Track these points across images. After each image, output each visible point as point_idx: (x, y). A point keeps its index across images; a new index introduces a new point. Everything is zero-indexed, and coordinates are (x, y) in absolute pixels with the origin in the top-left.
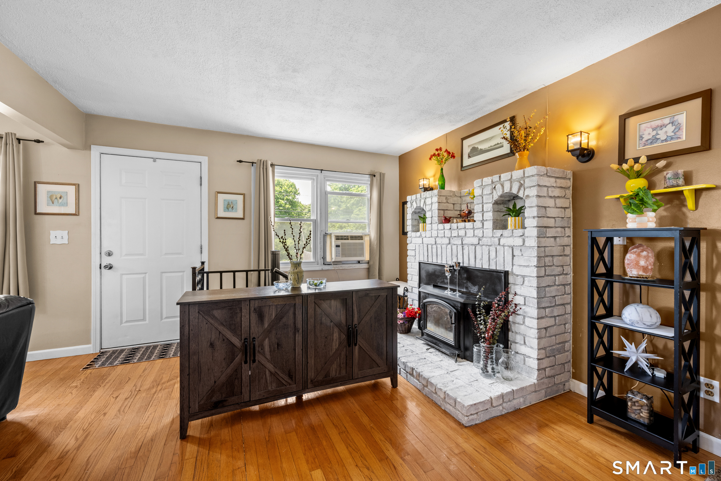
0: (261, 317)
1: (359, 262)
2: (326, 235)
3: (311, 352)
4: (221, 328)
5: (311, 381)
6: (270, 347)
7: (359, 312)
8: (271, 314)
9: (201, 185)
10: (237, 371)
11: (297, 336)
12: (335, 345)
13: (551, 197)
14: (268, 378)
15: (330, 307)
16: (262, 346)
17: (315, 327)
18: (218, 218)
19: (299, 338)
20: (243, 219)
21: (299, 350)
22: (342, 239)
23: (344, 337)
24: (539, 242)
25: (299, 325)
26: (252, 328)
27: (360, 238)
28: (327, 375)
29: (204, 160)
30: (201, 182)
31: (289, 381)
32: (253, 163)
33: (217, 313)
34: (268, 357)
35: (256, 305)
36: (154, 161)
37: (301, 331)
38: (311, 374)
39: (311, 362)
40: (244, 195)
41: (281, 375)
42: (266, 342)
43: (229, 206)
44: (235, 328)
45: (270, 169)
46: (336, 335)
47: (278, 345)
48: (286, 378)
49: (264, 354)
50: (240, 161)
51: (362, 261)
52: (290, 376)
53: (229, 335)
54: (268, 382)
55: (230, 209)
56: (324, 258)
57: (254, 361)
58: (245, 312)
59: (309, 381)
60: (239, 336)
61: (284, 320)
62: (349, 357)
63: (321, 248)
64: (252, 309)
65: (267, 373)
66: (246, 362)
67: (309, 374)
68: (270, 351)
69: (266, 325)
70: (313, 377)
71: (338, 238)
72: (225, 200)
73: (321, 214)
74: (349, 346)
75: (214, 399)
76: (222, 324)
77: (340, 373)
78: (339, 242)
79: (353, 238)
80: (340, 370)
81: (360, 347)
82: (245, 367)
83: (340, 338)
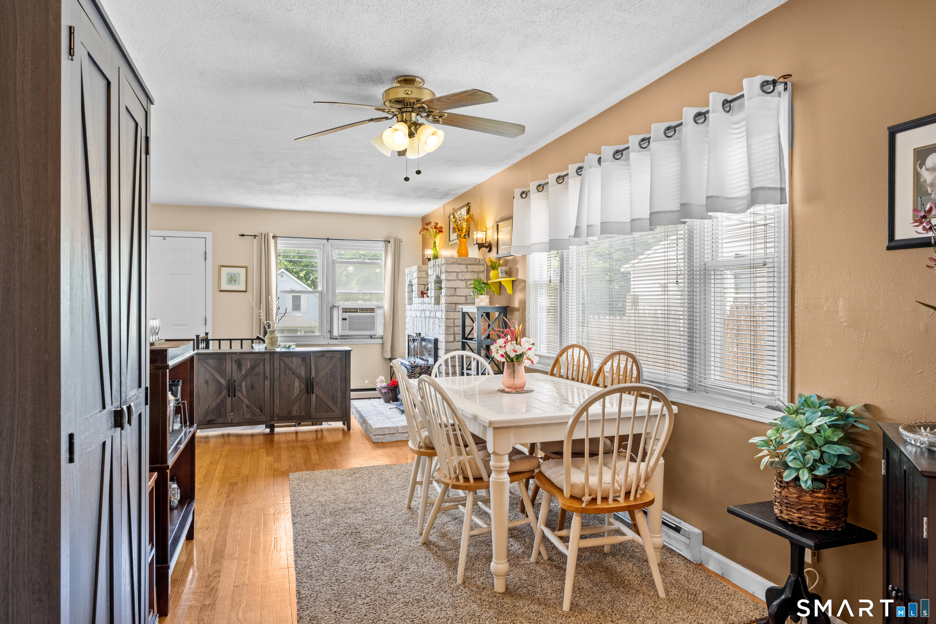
0: (240, 366)
1: (371, 337)
2: (333, 307)
3: (277, 395)
4: (212, 371)
5: (277, 415)
6: (246, 388)
7: (316, 368)
8: (246, 365)
9: (205, 259)
10: (223, 401)
11: (266, 381)
12: (296, 391)
13: (461, 280)
14: (245, 409)
15: (292, 363)
16: (240, 386)
17: (280, 376)
18: (221, 291)
19: (267, 383)
20: (245, 291)
21: (267, 392)
22: (350, 312)
23: (303, 386)
24: (446, 315)
25: (268, 374)
26: (233, 373)
27: (372, 310)
28: (290, 412)
29: (209, 235)
30: (206, 257)
31: (260, 413)
32: (255, 236)
33: (210, 361)
34: (245, 394)
35: (236, 358)
36: (164, 239)
37: (269, 379)
38: (277, 411)
39: (277, 401)
40: (246, 267)
41: (254, 408)
42: (244, 384)
43: (232, 279)
44: (222, 372)
45: (272, 241)
46: (297, 384)
47: (252, 387)
48: (258, 411)
49: (242, 392)
50: (243, 235)
51: (375, 335)
52: (261, 410)
53: (218, 376)
54: (245, 412)
55: (233, 282)
56: (331, 332)
57: (235, 396)
58: (228, 362)
59: (275, 415)
60: (225, 378)
61: (257, 369)
62: (309, 401)
63: (327, 321)
64: (234, 360)
65: (244, 405)
66: (229, 396)
67: (275, 410)
68: (247, 391)
69: (243, 372)
70: (278, 412)
71: (345, 310)
72: (228, 274)
73: (327, 285)
74: (308, 392)
75: (208, 418)
76: (213, 369)
77: (300, 413)
78: (346, 315)
79: (363, 310)
80: (300, 411)
81: (317, 396)
82: (229, 399)
83: (300, 387)
